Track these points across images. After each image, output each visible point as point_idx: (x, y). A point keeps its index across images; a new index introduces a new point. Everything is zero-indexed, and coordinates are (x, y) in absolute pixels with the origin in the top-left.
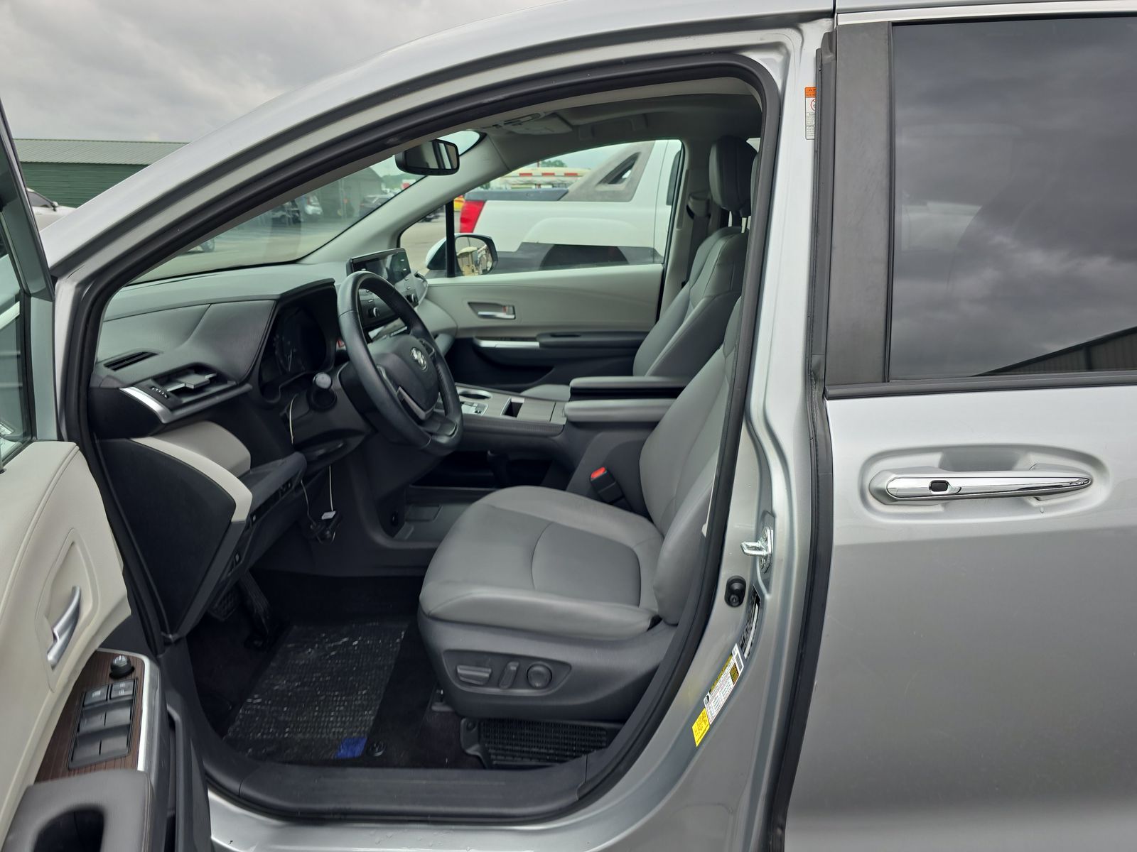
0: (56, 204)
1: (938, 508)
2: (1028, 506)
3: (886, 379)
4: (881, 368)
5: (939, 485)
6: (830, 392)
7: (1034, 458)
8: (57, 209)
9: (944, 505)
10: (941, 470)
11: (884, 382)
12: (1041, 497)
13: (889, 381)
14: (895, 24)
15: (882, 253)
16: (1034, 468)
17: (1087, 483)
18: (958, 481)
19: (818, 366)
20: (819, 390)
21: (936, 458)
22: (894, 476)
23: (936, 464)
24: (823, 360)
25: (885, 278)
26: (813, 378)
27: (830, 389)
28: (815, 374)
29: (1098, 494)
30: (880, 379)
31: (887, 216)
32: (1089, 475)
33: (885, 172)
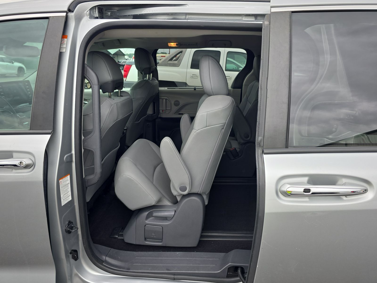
0: (13, 62)
1: (307, 199)
2: (342, 199)
3: (287, 147)
4: (285, 143)
5: (307, 191)
6: (265, 151)
7: (344, 180)
8: (14, 63)
9: (309, 198)
10: (307, 184)
11: (286, 148)
12: (348, 196)
13: (288, 148)
14: (293, 12)
15: (286, 100)
16: (344, 184)
17: (366, 191)
18: (314, 189)
19: (261, 141)
20: (261, 150)
21: (306, 179)
22: (289, 186)
23: (306, 182)
24: (263, 139)
25: (287, 110)
26: (259, 146)
27: (265, 150)
28: (259, 144)
29: (369, 196)
30: (285, 147)
31: (288, 86)
32: (367, 188)
33: (288, 70)
